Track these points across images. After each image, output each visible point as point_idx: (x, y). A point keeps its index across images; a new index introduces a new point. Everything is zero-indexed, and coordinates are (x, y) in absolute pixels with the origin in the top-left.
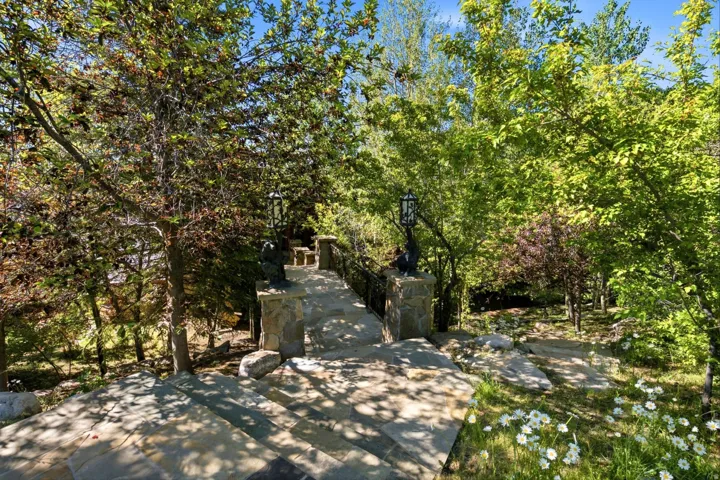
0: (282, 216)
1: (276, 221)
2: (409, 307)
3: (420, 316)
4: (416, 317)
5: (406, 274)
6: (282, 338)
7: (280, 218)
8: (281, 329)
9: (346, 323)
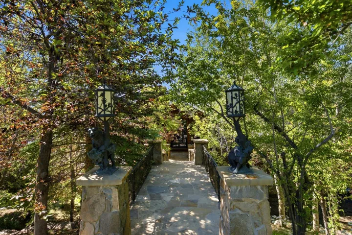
0: (105, 106)
1: (100, 111)
2: (240, 212)
3: (256, 225)
4: (250, 226)
5: (235, 171)
6: (97, 229)
7: (102, 107)
8: (96, 218)
9: (194, 216)
